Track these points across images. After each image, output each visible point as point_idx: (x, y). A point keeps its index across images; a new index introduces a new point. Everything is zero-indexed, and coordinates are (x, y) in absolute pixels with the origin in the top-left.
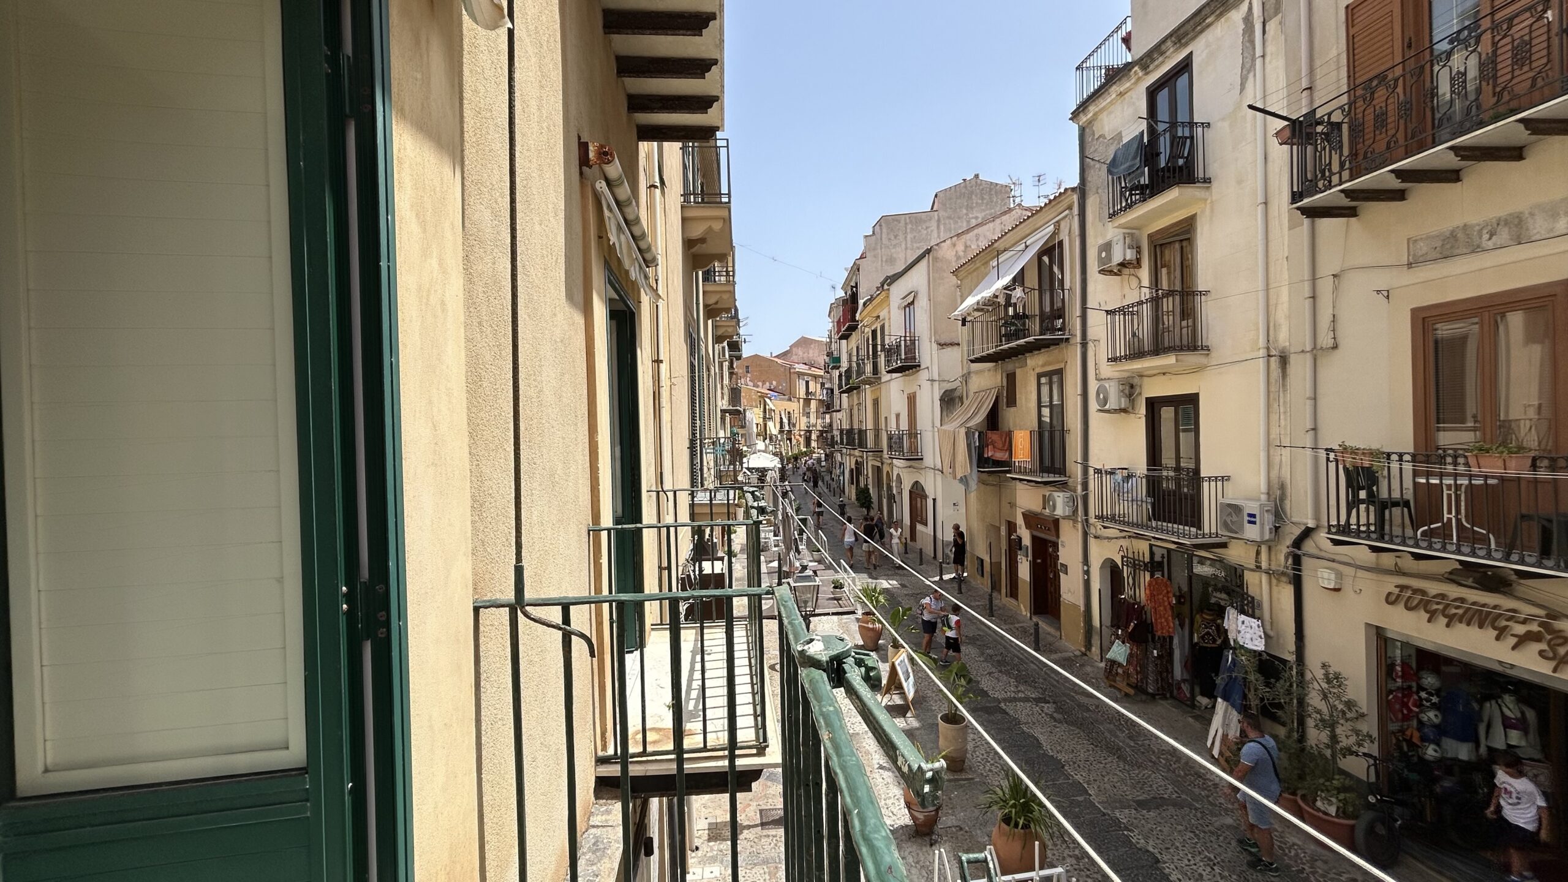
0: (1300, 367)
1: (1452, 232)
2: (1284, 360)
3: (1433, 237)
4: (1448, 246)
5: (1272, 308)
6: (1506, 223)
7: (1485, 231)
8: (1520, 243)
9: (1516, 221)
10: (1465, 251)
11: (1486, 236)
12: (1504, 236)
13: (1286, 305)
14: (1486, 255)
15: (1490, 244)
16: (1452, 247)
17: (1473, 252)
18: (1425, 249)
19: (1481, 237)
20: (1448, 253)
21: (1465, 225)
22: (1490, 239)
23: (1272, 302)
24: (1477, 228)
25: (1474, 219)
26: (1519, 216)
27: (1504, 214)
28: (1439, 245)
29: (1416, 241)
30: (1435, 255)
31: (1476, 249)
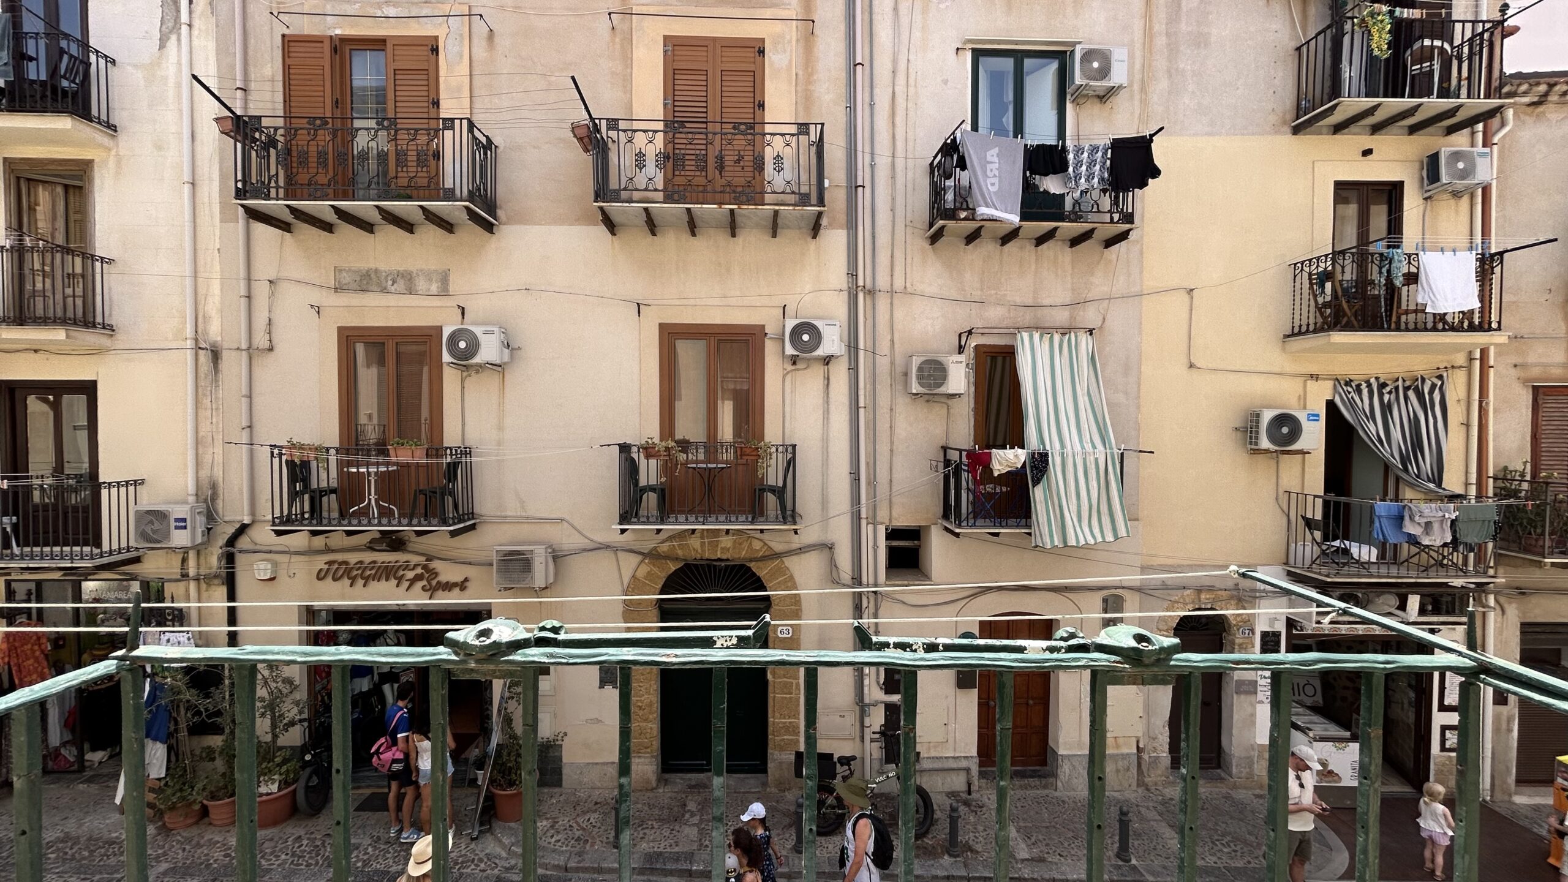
0: (233, 365)
1: (368, 271)
2: (216, 355)
3: (355, 272)
4: (364, 282)
5: (201, 298)
6: (403, 276)
7: (389, 278)
8: (411, 294)
9: (409, 276)
10: (377, 289)
11: (390, 283)
12: (401, 285)
13: (217, 299)
14: (390, 296)
15: (393, 289)
16: (367, 284)
17: (381, 291)
18: (348, 280)
19: (387, 282)
20: (364, 288)
21: (376, 269)
22: (393, 285)
23: (202, 291)
24: (384, 274)
25: (382, 266)
26: (410, 274)
27: (401, 269)
28: (358, 279)
29: (340, 271)
30: (355, 286)
31: (384, 290)
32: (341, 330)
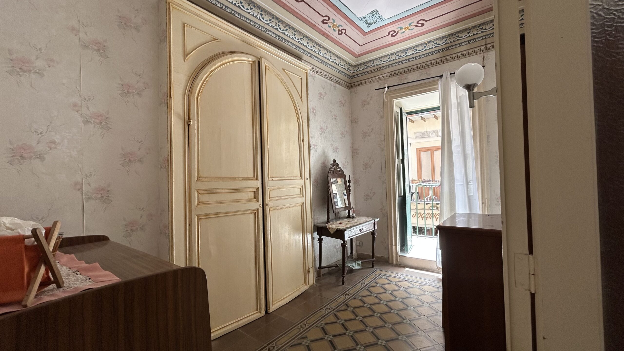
1: (424, 132)
3: (420, 133)
4: (423, 135)
6: (435, 132)
7: (431, 133)
8: (437, 137)
9: (437, 132)
10: (427, 137)
11: (431, 134)
12: (434, 135)
15: (432, 136)
16: (424, 136)
17: (428, 137)
18: (418, 135)
19: (430, 134)
20: (423, 137)
21: (427, 131)
22: (432, 135)
24: (429, 132)
25: (428, 130)
26: (437, 131)
27: (434, 130)
28: (421, 134)
29: (416, 133)
30: (421, 137)
31: (429, 137)
32: (417, 149)
